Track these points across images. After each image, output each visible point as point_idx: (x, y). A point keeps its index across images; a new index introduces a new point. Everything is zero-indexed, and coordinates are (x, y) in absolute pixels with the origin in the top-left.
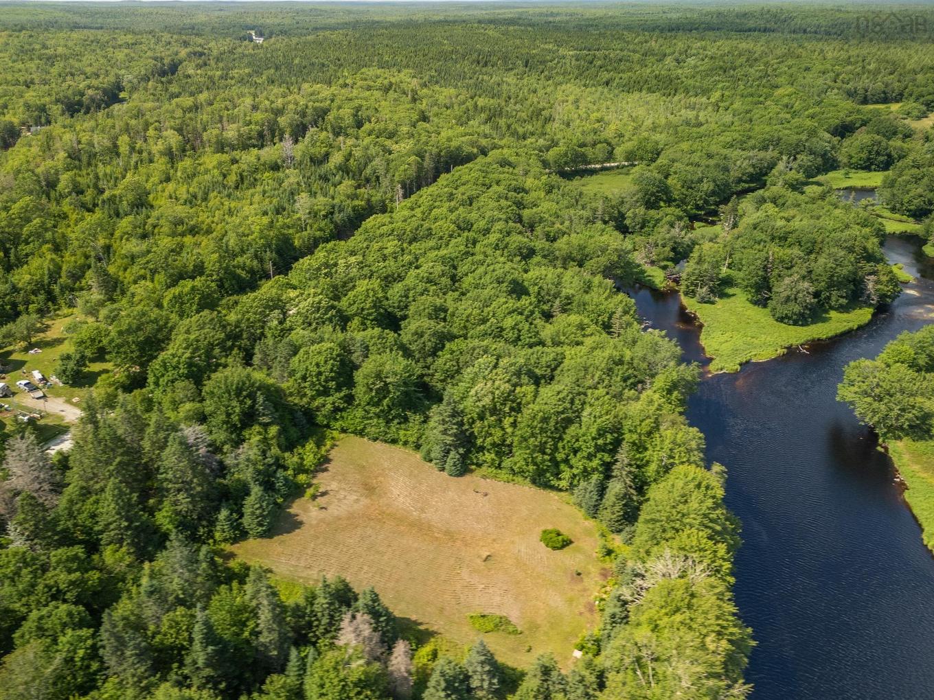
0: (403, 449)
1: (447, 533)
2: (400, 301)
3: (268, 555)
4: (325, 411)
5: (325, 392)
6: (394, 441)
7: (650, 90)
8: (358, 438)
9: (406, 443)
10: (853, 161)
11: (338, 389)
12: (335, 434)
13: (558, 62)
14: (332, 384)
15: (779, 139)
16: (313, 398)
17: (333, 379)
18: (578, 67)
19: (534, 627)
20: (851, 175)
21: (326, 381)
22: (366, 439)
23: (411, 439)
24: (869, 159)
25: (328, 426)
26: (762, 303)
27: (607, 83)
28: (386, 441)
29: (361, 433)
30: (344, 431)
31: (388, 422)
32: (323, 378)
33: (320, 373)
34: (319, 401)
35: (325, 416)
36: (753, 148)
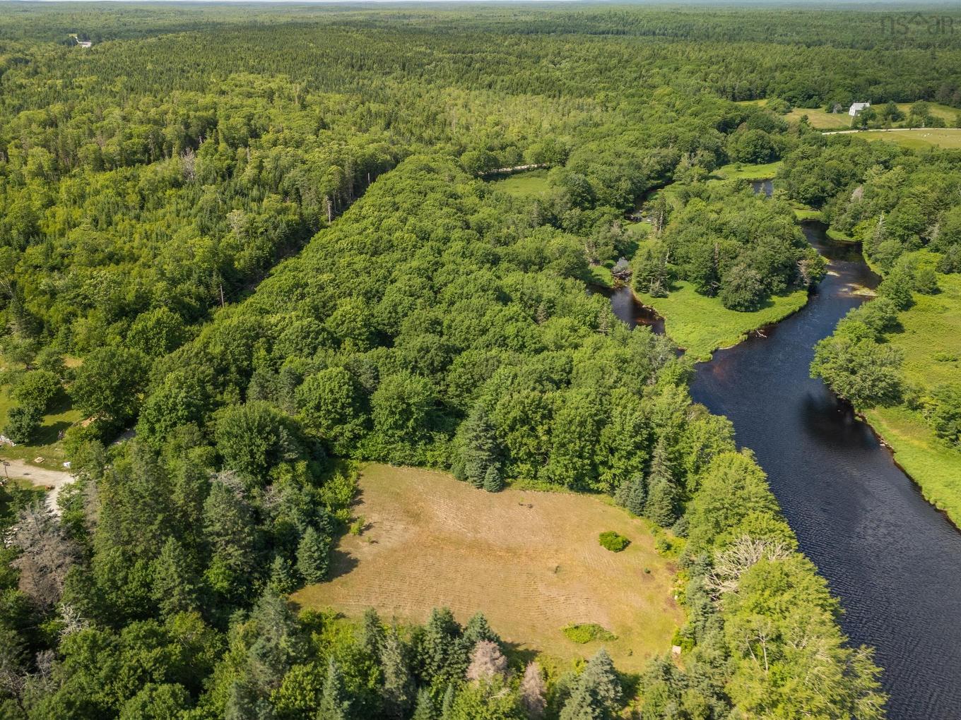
0: (431, 471)
1: (508, 550)
2: (389, 318)
3: (334, 599)
4: (342, 440)
5: (342, 420)
6: (421, 464)
7: (534, 92)
8: (381, 466)
9: (434, 464)
10: (741, 155)
11: (356, 416)
12: (355, 463)
13: (436, 66)
14: (349, 411)
15: (677, 137)
16: (329, 428)
17: (350, 405)
18: (458, 70)
19: (627, 631)
20: (742, 169)
21: (343, 407)
22: (390, 465)
23: (439, 460)
24: (755, 153)
25: (347, 456)
26: (714, 293)
27: (490, 86)
28: (412, 465)
29: (384, 459)
30: (365, 459)
31: (414, 443)
32: (339, 405)
33: (336, 400)
34: (337, 429)
35: (342, 446)
36: (655, 146)
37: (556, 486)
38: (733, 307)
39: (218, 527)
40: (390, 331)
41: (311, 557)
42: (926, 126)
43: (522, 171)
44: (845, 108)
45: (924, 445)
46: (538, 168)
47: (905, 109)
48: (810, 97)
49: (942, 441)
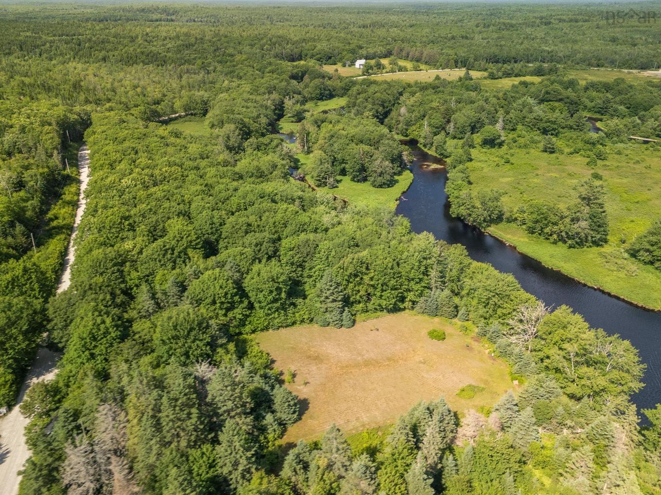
0: (301, 326)
1: (389, 359)
2: (212, 228)
4: (235, 323)
5: (231, 308)
6: (294, 323)
8: (265, 333)
9: (302, 321)
10: (313, 96)
11: (241, 302)
12: (249, 337)
14: (237, 298)
16: (225, 315)
17: (236, 294)
20: (318, 104)
21: (232, 297)
22: (271, 330)
23: (306, 317)
24: (321, 94)
25: (240, 333)
26: (365, 180)
28: (287, 326)
29: (266, 328)
30: (254, 332)
31: (285, 310)
32: (229, 296)
33: (226, 294)
34: (230, 315)
35: (235, 327)
37: (379, 313)
38: (381, 186)
39: (230, 404)
40: (213, 238)
41: (289, 405)
42: (399, 71)
43: (176, 118)
44: (353, 63)
45: (527, 240)
46: (187, 115)
47: (385, 62)
48: (330, 58)
49: (534, 235)
